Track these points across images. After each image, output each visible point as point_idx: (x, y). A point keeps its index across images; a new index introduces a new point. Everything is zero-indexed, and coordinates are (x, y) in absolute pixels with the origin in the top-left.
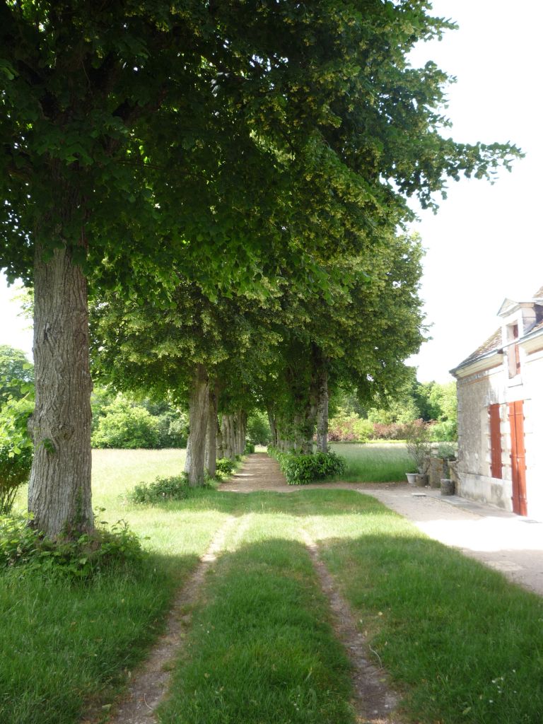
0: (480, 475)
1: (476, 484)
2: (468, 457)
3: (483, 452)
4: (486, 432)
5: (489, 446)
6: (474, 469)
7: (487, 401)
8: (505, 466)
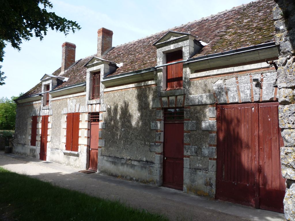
0: (25, 144)
1: (22, 148)
2: (19, 137)
3: (27, 135)
4: (30, 127)
5: (31, 133)
6: (22, 142)
7: (32, 114)
8: (37, 141)
